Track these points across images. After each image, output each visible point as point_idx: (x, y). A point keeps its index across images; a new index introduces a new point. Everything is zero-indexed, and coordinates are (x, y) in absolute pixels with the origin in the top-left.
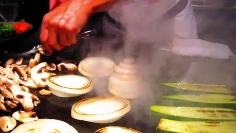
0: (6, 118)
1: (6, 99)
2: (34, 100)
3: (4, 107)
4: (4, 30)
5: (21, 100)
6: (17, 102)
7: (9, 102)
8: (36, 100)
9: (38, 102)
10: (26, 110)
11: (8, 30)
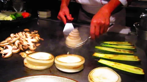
0: (24, 53)
1: (22, 46)
2: (34, 47)
3: (22, 49)
4: (18, 16)
5: (29, 47)
6: (27, 47)
7: (24, 47)
8: (35, 47)
9: (36, 48)
10: (31, 50)
11: (19, 16)
